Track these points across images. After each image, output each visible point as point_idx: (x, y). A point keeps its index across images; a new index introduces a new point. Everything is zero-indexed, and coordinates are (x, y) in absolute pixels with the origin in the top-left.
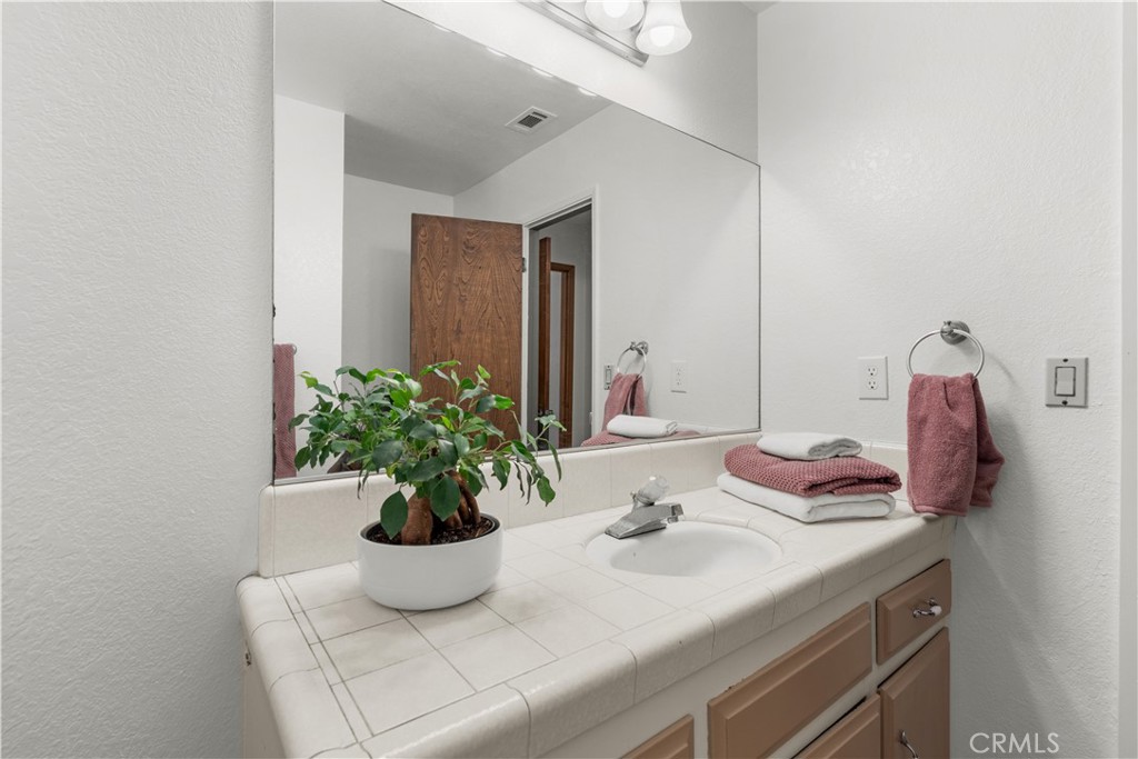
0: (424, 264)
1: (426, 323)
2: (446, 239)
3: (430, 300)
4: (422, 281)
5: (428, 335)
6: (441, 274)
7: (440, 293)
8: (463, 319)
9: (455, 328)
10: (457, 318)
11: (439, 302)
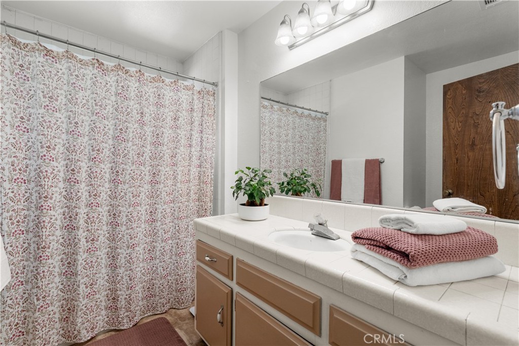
0: (450, 110)
1: (452, 142)
2: (464, 92)
3: (454, 129)
4: (449, 120)
5: (453, 148)
6: (462, 112)
7: (460, 124)
8: (476, 136)
9: (471, 143)
10: (472, 137)
11: (459, 129)
